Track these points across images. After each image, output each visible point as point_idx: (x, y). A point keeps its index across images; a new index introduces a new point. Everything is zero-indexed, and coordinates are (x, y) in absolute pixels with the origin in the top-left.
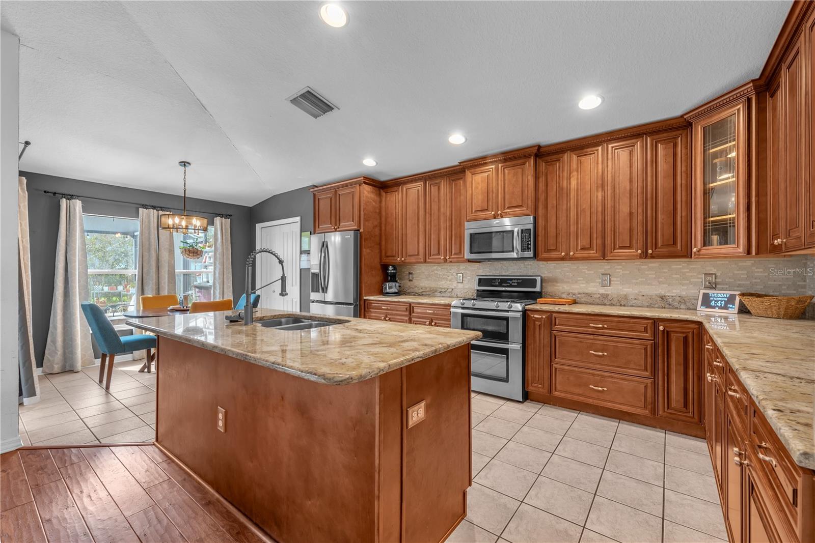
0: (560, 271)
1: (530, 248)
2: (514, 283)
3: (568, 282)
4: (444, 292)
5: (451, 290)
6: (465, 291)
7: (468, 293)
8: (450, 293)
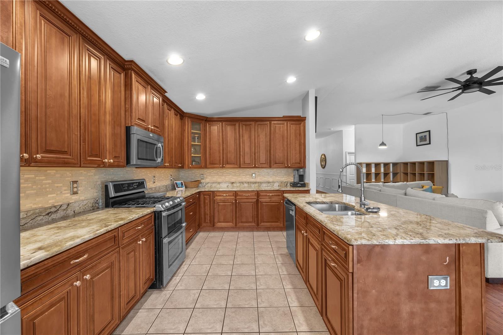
0: (141, 175)
2: (135, 186)
4: (55, 212)
5: (67, 206)
6: (84, 204)
7: (87, 205)
8: (65, 211)
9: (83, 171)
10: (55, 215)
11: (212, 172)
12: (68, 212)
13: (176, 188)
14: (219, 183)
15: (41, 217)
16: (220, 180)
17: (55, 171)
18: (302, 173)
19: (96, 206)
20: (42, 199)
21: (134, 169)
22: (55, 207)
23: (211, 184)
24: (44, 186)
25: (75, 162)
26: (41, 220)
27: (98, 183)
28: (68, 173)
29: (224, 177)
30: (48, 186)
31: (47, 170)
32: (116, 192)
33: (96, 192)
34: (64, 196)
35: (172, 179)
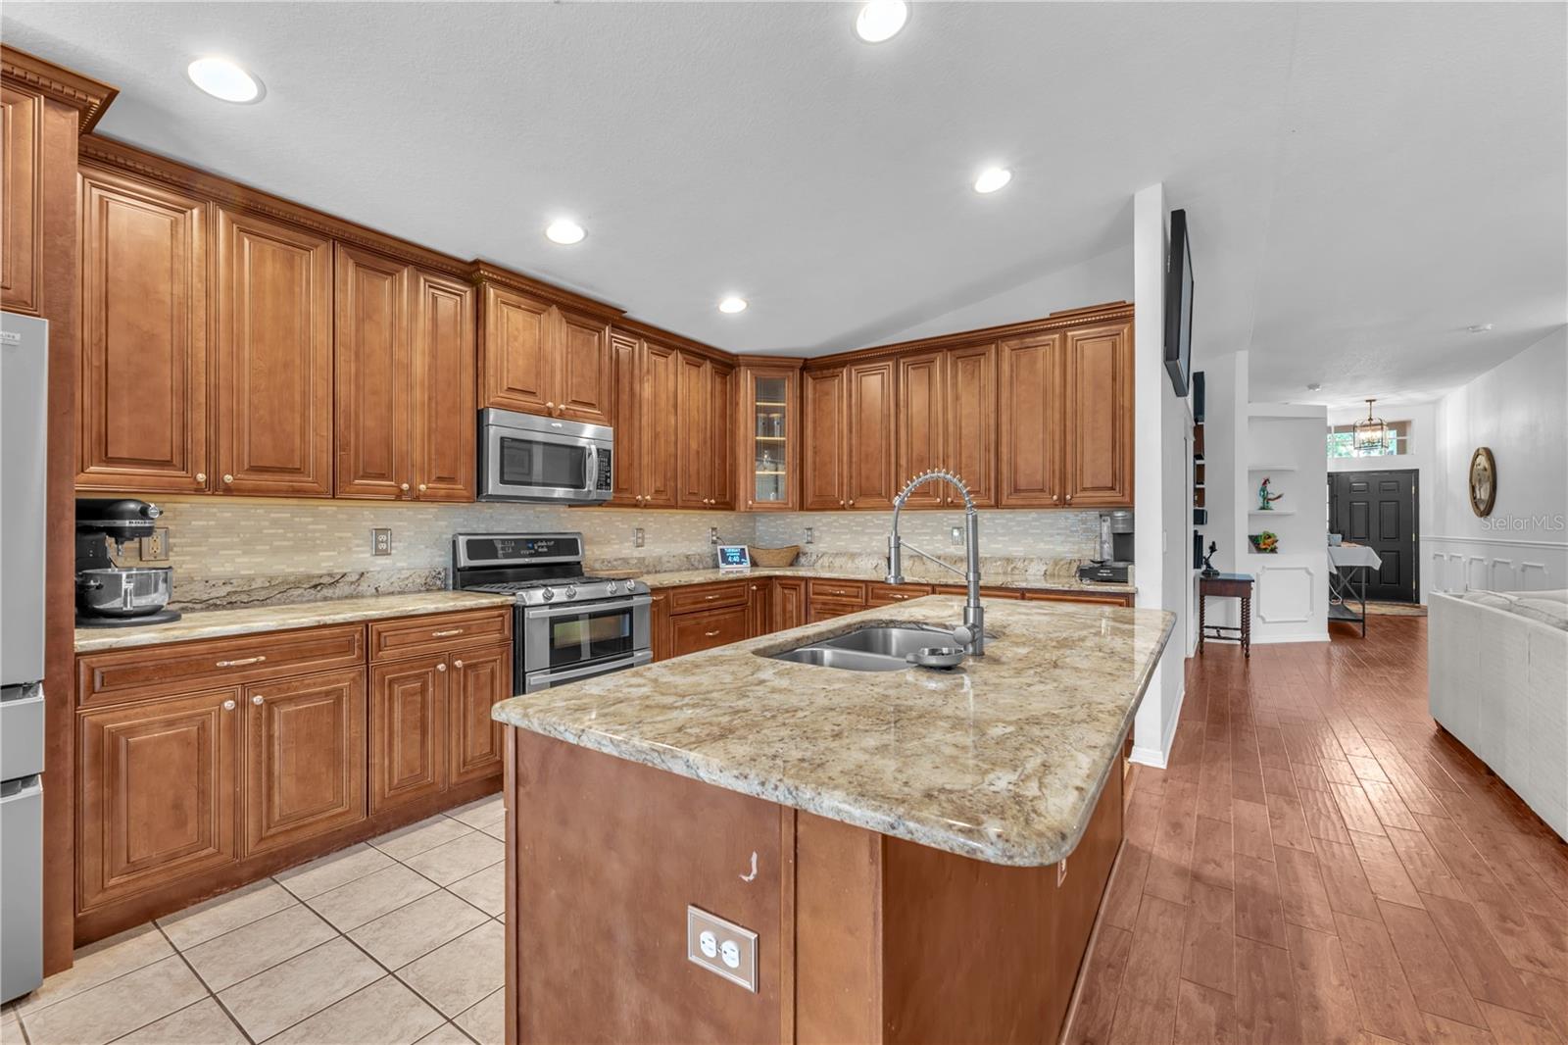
0: (588, 524)
1: (609, 485)
2: (542, 547)
3: (599, 543)
4: (329, 585)
5: (357, 577)
6: (402, 577)
7: (411, 580)
8: (353, 586)
9: (405, 510)
10: (331, 591)
11: (835, 521)
12: (360, 588)
13: (722, 565)
14: (853, 556)
15: (300, 591)
16: (854, 548)
17: (334, 508)
18: (1121, 526)
19: (435, 584)
20: (305, 558)
21: (562, 509)
22: (330, 575)
23: (831, 559)
24: (309, 535)
25: (322, 489)
26: (299, 596)
27: (444, 536)
28: (366, 513)
29: (866, 539)
30: (318, 535)
31: (318, 506)
32: (470, 557)
33: (440, 556)
34: (355, 556)
35: (714, 538)
